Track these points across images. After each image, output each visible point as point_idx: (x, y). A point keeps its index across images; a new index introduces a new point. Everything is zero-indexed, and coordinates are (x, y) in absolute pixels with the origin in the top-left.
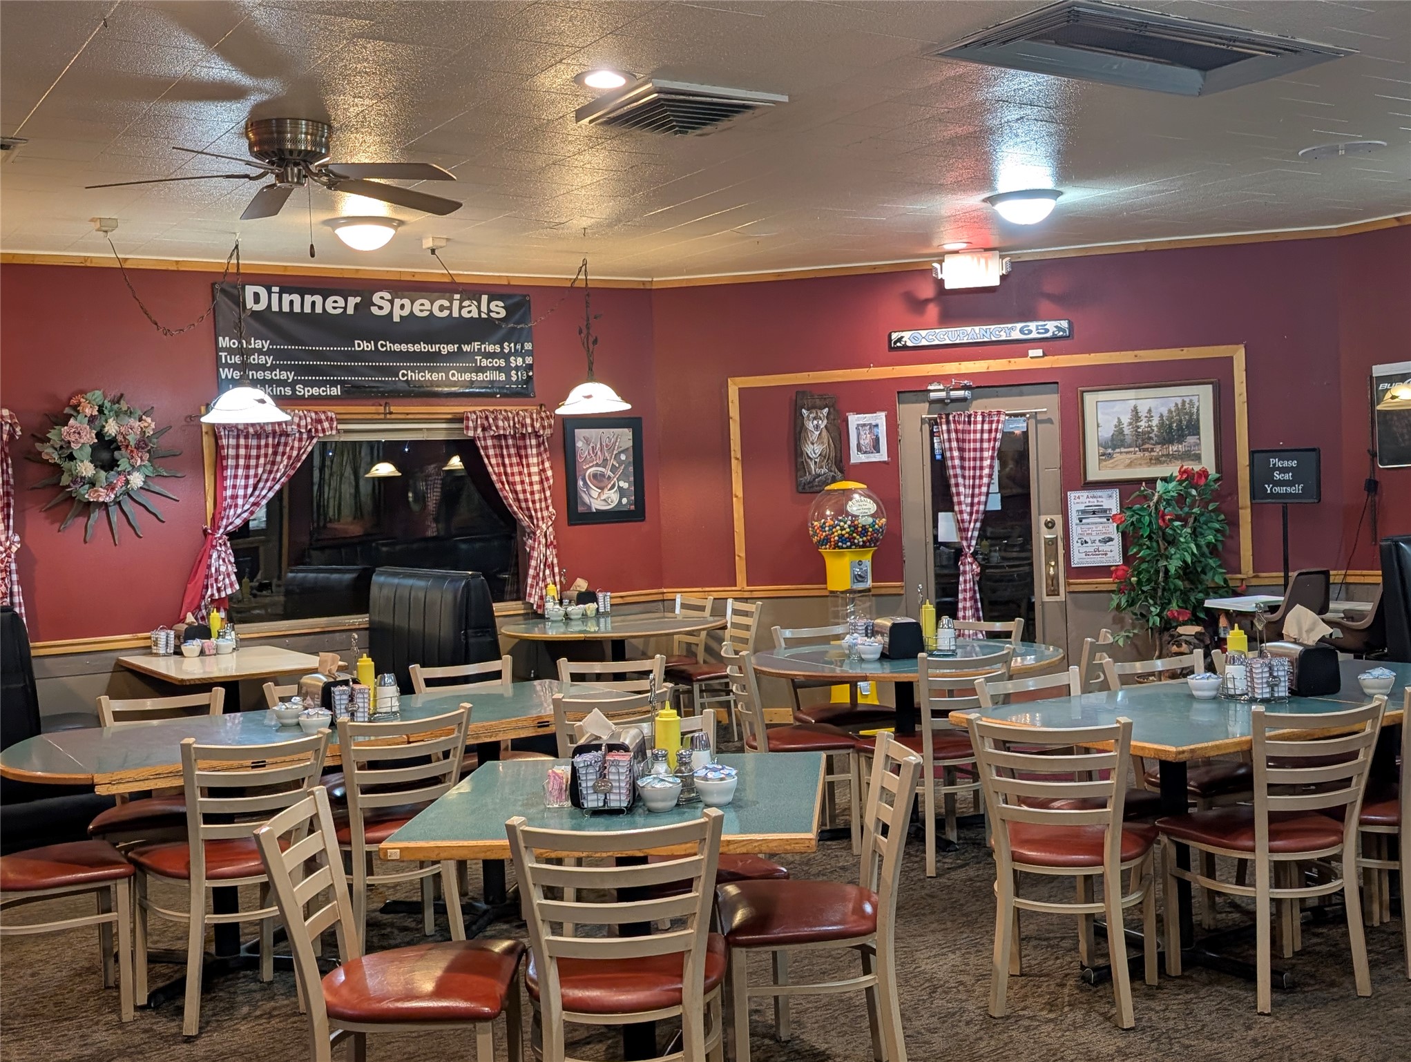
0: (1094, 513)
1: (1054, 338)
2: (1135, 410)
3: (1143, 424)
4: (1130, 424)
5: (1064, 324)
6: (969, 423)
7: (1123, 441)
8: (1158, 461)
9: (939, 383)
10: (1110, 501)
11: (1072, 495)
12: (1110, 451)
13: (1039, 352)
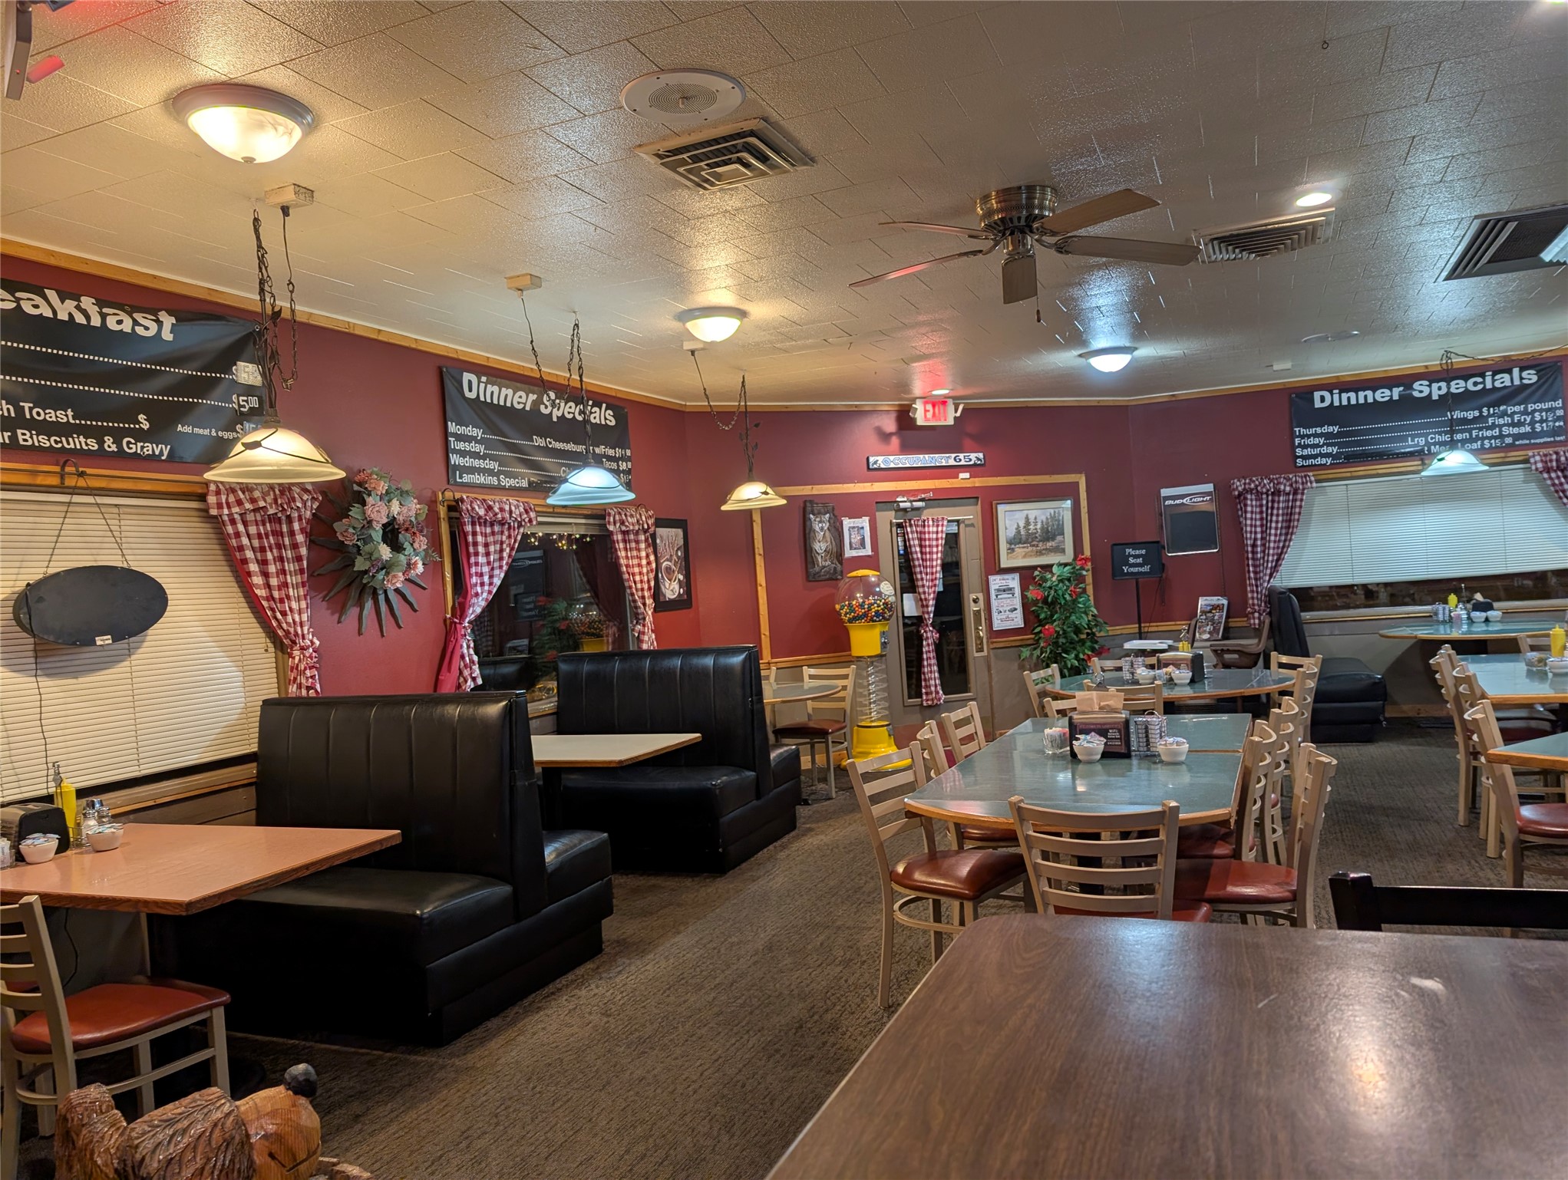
0: (1004, 591)
1: (975, 465)
2: (1027, 518)
3: (1032, 527)
4: (1025, 527)
5: (981, 455)
6: (924, 526)
7: (1021, 539)
8: (1040, 553)
9: (903, 497)
10: (1014, 582)
11: (991, 578)
12: (1013, 546)
13: (967, 475)
